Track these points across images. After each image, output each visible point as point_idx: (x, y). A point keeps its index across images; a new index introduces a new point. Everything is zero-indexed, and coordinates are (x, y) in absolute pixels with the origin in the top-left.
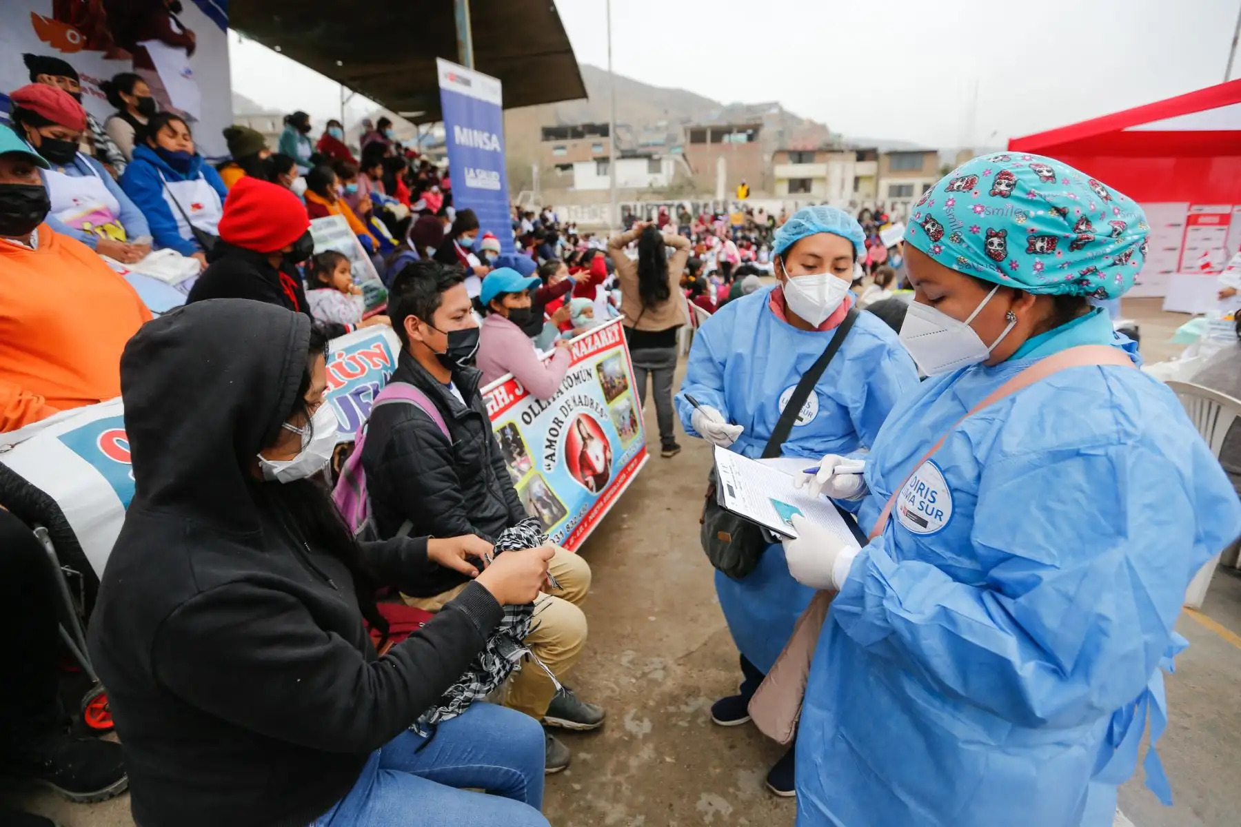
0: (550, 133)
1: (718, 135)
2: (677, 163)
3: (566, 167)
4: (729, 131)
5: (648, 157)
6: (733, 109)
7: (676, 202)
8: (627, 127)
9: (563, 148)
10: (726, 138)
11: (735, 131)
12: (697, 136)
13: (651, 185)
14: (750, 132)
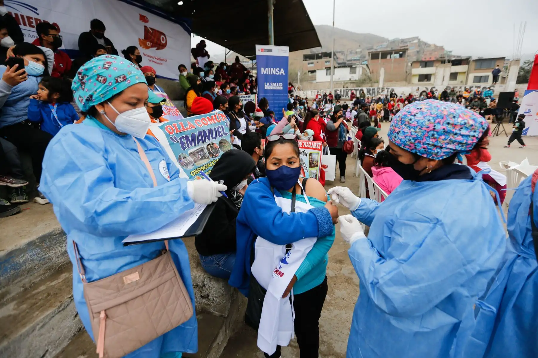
0: (306, 57)
1: (384, 55)
2: (363, 68)
3: (313, 72)
4: (390, 53)
5: (350, 67)
6: (394, 42)
7: (360, 88)
8: (342, 53)
9: (312, 63)
10: (389, 56)
11: (394, 52)
12: (375, 56)
13: (350, 79)
14: (401, 53)
